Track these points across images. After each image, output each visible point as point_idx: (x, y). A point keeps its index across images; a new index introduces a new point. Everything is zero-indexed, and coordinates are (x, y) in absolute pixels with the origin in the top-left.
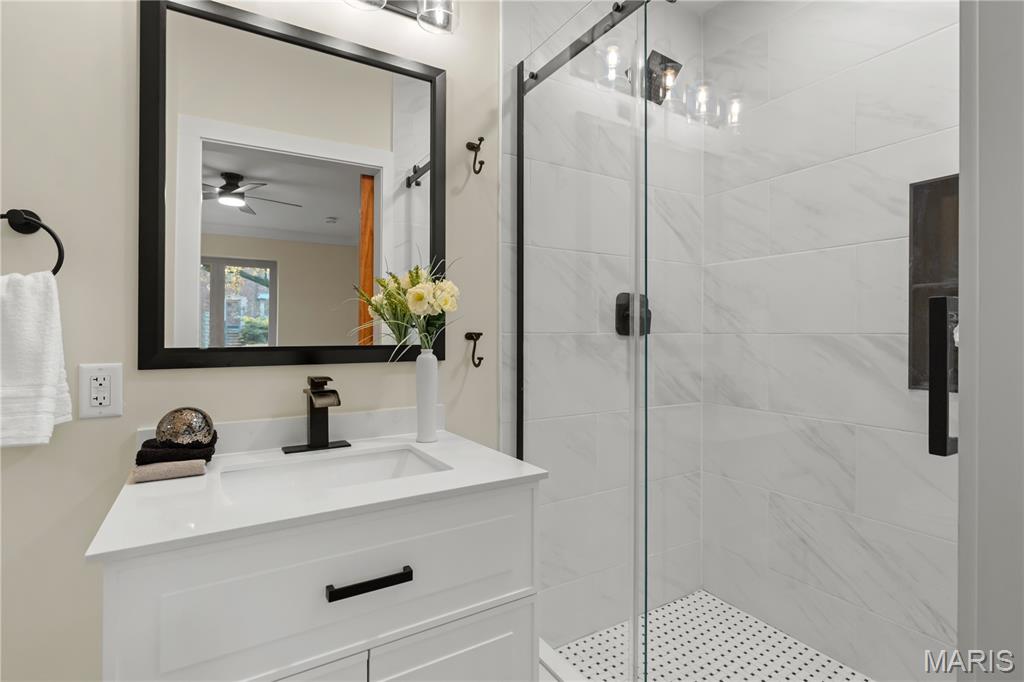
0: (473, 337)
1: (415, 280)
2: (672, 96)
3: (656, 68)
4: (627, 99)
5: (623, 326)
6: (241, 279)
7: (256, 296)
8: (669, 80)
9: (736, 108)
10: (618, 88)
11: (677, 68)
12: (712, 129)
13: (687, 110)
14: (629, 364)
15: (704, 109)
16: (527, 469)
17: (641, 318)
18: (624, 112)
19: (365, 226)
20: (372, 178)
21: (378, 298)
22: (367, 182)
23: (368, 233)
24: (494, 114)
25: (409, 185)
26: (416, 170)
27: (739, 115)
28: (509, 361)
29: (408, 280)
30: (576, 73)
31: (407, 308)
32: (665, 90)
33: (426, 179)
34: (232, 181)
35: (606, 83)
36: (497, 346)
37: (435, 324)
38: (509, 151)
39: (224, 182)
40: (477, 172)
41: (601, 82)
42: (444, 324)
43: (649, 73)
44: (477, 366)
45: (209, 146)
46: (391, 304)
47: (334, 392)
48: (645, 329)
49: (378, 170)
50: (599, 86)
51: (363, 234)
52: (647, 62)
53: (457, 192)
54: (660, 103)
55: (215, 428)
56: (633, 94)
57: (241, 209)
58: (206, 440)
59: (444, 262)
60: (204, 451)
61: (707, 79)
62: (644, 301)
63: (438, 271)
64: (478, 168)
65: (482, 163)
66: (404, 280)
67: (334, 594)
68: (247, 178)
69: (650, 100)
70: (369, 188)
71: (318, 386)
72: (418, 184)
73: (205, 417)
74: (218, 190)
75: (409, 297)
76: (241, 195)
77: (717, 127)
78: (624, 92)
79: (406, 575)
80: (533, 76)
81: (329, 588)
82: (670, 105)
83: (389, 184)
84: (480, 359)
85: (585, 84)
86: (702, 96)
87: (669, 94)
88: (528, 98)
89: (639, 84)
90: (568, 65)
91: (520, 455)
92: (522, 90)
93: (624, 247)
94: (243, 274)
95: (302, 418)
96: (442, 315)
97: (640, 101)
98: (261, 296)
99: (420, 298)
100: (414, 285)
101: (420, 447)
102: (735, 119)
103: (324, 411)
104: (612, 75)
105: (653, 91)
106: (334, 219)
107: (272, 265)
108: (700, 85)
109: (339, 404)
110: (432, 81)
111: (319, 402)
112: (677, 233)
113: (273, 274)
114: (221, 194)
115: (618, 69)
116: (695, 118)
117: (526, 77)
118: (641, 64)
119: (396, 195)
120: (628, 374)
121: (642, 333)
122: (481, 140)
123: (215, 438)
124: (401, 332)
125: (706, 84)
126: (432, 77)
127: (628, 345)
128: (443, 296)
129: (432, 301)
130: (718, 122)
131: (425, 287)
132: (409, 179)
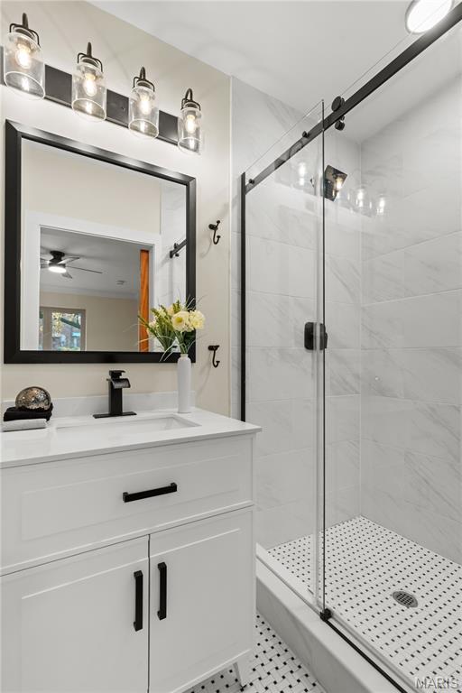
0: (213, 348)
1: (177, 309)
2: (341, 195)
3: (330, 177)
4: (312, 197)
5: (309, 343)
6: (62, 323)
7: (71, 334)
8: (339, 184)
9: (382, 203)
10: (306, 191)
11: (344, 176)
12: (366, 218)
13: (350, 205)
14: (313, 368)
15: (361, 204)
16: (247, 426)
17: (321, 337)
18: (310, 206)
19: (143, 282)
20: (147, 252)
21: (153, 323)
22: (145, 254)
23: (145, 288)
24: (226, 206)
25: (171, 256)
26: (176, 246)
27: (385, 208)
28: (236, 364)
29: (172, 310)
30: (279, 180)
31: (172, 327)
32: (336, 192)
33: (183, 252)
34: (57, 256)
35: (298, 187)
36: (229, 354)
37: (189, 338)
38: (236, 230)
39: (52, 257)
40: (216, 243)
41: (294, 186)
42: (194, 339)
43: (326, 181)
44: (216, 366)
45: (44, 231)
46: (161, 326)
47: (127, 380)
48: (324, 346)
49: (152, 247)
50: (294, 189)
51: (142, 288)
52: (325, 173)
53: (203, 256)
54: (333, 200)
55: (52, 401)
56: (315, 194)
57: (64, 275)
58: (46, 408)
59: (195, 301)
60: (45, 414)
61: (363, 184)
62: (323, 327)
63: (191, 305)
64: (216, 241)
65: (219, 237)
66: (170, 309)
67: (128, 498)
68: (67, 254)
69: (327, 197)
70: (145, 258)
71: (115, 376)
72: (177, 255)
73: (46, 393)
74: (48, 262)
75: (173, 320)
76: (64, 265)
77: (370, 216)
78: (310, 193)
79: (172, 488)
80: (251, 182)
81: (125, 494)
82: (340, 202)
83: (159, 255)
84: (218, 362)
85: (283, 187)
86: (360, 195)
87: (338, 194)
88: (248, 196)
89: (320, 187)
90: (274, 174)
91: (243, 419)
92: (244, 190)
93: (310, 292)
94: (63, 320)
95: (106, 397)
96: (194, 332)
97: (320, 199)
98: (74, 334)
99: (180, 321)
100: (176, 312)
101: (180, 415)
102: (382, 211)
103: (120, 390)
104: (302, 182)
105: (328, 192)
106: (122, 282)
107: (82, 312)
108: (358, 188)
109: (129, 386)
110: (187, 185)
111: (117, 386)
112: (344, 284)
113: (83, 319)
114: (50, 265)
115: (305, 177)
116: (356, 210)
117: (247, 183)
118: (321, 174)
119: (163, 262)
120: (312, 375)
121: (321, 349)
122: (218, 222)
123: (51, 407)
124: (167, 343)
125: (363, 187)
126: (187, 182)
127: (313, 356)
128: (195, 320)
129: (188, 323)
130: (370, 213)
131: (183, 314)
132: (171, 252)
